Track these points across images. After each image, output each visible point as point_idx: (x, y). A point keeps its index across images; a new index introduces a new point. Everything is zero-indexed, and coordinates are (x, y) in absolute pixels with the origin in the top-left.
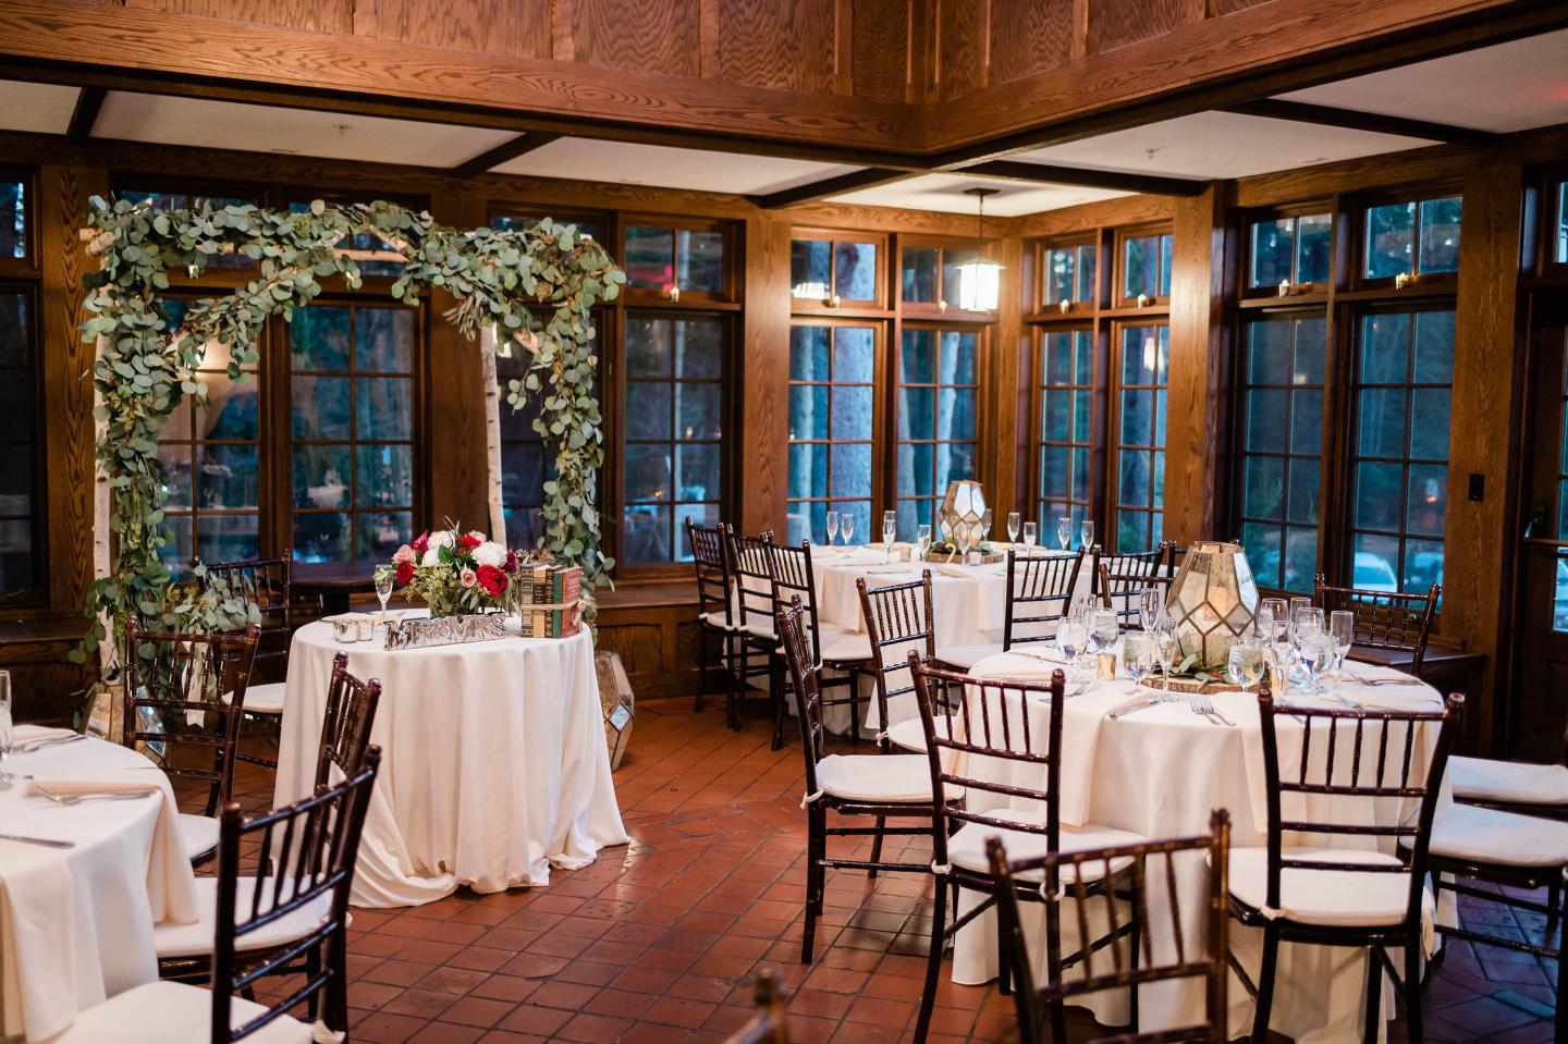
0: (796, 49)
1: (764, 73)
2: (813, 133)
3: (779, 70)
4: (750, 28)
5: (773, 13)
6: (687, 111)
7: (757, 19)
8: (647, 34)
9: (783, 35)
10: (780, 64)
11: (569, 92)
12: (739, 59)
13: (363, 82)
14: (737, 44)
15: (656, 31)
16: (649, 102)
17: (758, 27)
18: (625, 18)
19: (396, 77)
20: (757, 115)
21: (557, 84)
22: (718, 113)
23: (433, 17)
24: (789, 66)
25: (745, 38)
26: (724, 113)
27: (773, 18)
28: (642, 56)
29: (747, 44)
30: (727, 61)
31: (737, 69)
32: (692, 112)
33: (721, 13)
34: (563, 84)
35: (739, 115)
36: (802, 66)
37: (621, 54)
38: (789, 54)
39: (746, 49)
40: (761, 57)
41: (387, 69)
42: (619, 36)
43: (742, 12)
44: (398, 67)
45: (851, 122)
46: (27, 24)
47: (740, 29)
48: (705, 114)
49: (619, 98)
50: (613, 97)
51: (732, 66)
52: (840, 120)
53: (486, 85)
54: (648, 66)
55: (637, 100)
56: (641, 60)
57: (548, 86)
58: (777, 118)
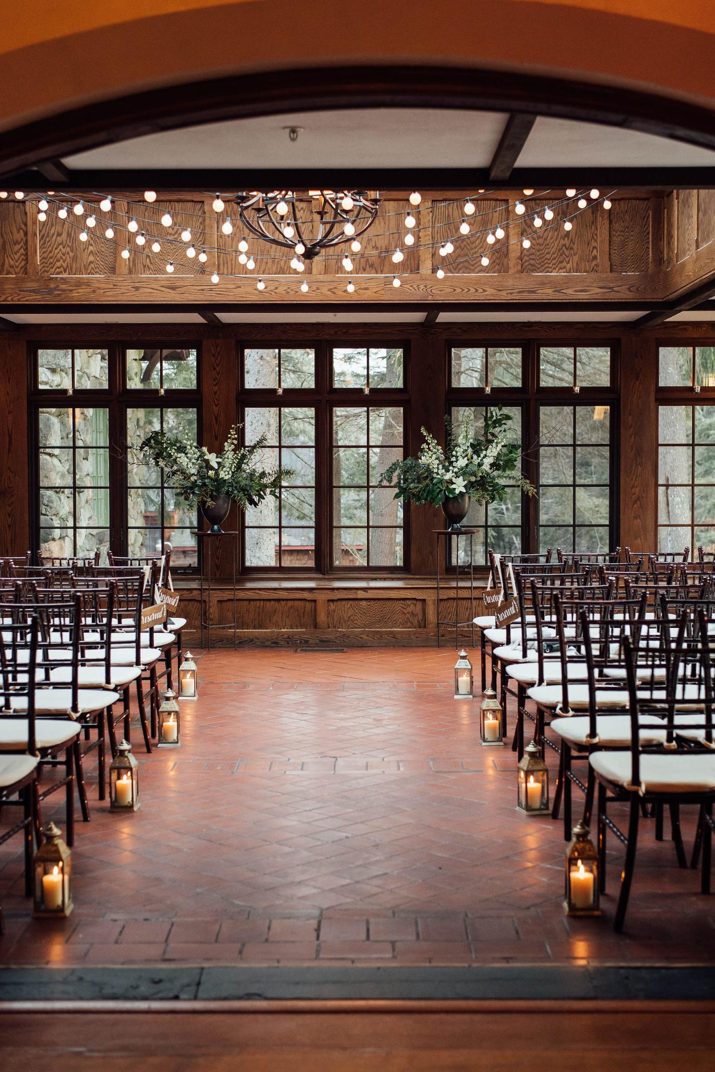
0: (572, 249)
1: (550, 265)
2: (583, 297)
3: (561, 262)
4: (541, 241)
5: (556, 230)
6: (499, 293)
7: (545, 236)
8: (476, 253)
9: (562, 242)
10: (561, 259)
11: (429, 290)
12: (534, 259)
13: (317, 298)
14: (532, 251)
15: (482, 250)
16: (477, 290)
17: (546, 239)
18: (462, 246)
19: (334, 293)
20: (546, 291)
21: (422, 287)
22: (519, 292)
24: (567, 260)
25: (537, 247)
26: (523, 292)
27: (556, 233)
28: (473, 265)
29: (539, 250)
30: (525, 262)
31: (532, 265)
32: (504, 293)
33: (522, 234)
34: (426, 286)
35: (534, 292)
36: (576, 258)
37: (460, 266)
38: (567, 253)
39: (538, 254)
40: (548, 256)
41: (330, 290)
42: (459, 256)
43: (535, 232)
44: (335, 288)
45: (610, 288)
46: (163, 289)
47: (534, 242)
48: (511, 294)
49: (459, 290)
50: (455, 290)
51: (530, 264)
52: (600, 288)
53: (383, 292)
54: (477, 270)
55: (469, 290)
56: (472, 268)
57: (416, 288)
58: (559, 291)
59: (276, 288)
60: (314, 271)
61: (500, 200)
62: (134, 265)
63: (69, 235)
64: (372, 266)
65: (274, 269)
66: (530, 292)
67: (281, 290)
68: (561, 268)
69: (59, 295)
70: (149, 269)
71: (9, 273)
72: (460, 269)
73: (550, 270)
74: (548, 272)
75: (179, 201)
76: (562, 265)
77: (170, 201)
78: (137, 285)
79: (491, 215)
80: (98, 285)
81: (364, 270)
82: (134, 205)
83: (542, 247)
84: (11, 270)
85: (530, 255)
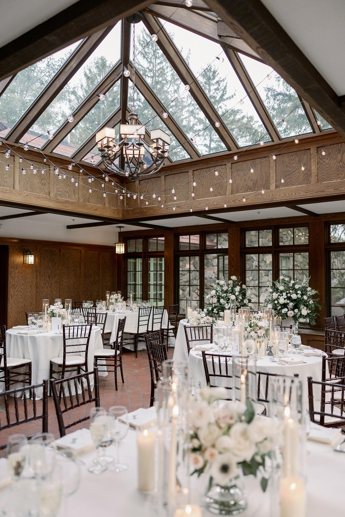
1: (332, 177)
3: (338, 175)
4: (327, 166)
7: (330, 163)
8: (296, 176)
10: (338, 173)
12: (324, 175)
14: (323, 171)
15: (299, 174)
16: (296, 194)
17: (330, 165)
20: (329, 190)
21: (271, 195)
22: (316, 192)
23: (243, 187)
24: (341, 173)
25: (326, 169)
26: (318, 192)
27: (335, 161)
30: (320, 177)
31: (323, 178)
33: (318, 164)
34: (272, 195)
35: (324, 191)
37: (288, 183)
38: (341, 170)
39: (326, 172)
40: (331, 173)
41: (233, 201)
42: (288, 179)
43: (325, 162)
47: (324, 167)
48: (312, 193)
49: (287, 195)
50: (286, 195)
53: (254, 199)
54: (296, 184)
55: (292, 194)
56: (294, 183)
57: (268, 196)
58: (337, 189)
59: (213, 203)
60: (227, 194)
61: (307, 149)
62: (167, 200)
63: (148, 191)
64: (250, 189)
65: (213, 195)
66: (321, 191)
67: (215, 203)
68: (338, 178)
69: (144, 214)
70: (171, 200)
71: (131, 207)
72: (289, 185)
73: (332, 179)
74: (331, 180)
75: (181, 173)
76: (339, 176)
77: (178, 173)
78: (167, 207)
79: (302, 157)
80: (156, 209)
81: (247, 191)
82: (166, 177)
83: (328, 169)
84: (132, 206)
85: (322, 173)
